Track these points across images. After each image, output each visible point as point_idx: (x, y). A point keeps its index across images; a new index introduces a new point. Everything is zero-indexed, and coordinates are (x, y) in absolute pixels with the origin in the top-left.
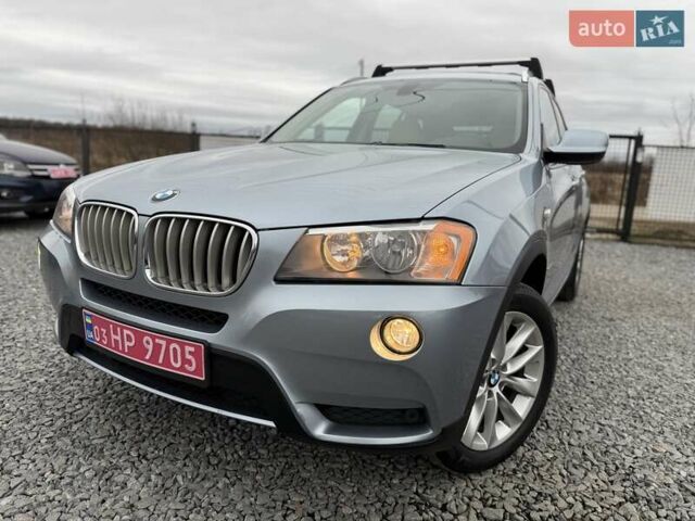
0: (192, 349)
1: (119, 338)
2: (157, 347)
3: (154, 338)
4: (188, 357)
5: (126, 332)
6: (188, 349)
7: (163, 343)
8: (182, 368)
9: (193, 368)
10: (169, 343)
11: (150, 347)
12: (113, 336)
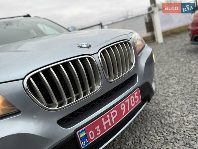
0: (136, 93)
1: (109, 121)
2: (126, 104)
3: (124, 102)
4: (136, 97)
5: (112, 113)
7: (128, 100)
8: (136, 103)
9: (138, 100)
10: (129, 98)
12: (104, 123)
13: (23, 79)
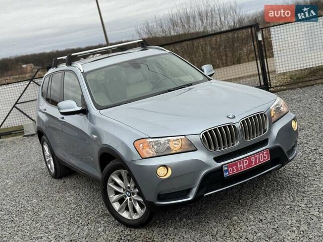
0: (266, 152)
1: (242, 165)
2: (256, 159)
3: (254, 156)
4: (265, 155)
5: (244, 161)
6: (264, 153)
7: (258, 156)
8: (264, 160)
9: (266, 158)
10: (259, 155)
11: (254, 160)
12: (239, 166)
13: (200, 134)
